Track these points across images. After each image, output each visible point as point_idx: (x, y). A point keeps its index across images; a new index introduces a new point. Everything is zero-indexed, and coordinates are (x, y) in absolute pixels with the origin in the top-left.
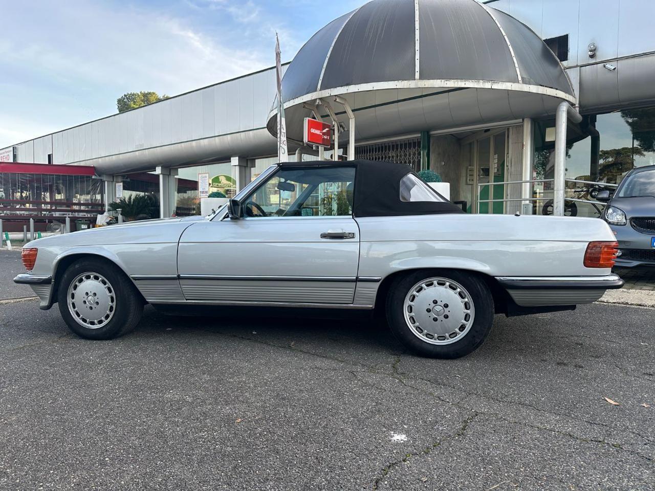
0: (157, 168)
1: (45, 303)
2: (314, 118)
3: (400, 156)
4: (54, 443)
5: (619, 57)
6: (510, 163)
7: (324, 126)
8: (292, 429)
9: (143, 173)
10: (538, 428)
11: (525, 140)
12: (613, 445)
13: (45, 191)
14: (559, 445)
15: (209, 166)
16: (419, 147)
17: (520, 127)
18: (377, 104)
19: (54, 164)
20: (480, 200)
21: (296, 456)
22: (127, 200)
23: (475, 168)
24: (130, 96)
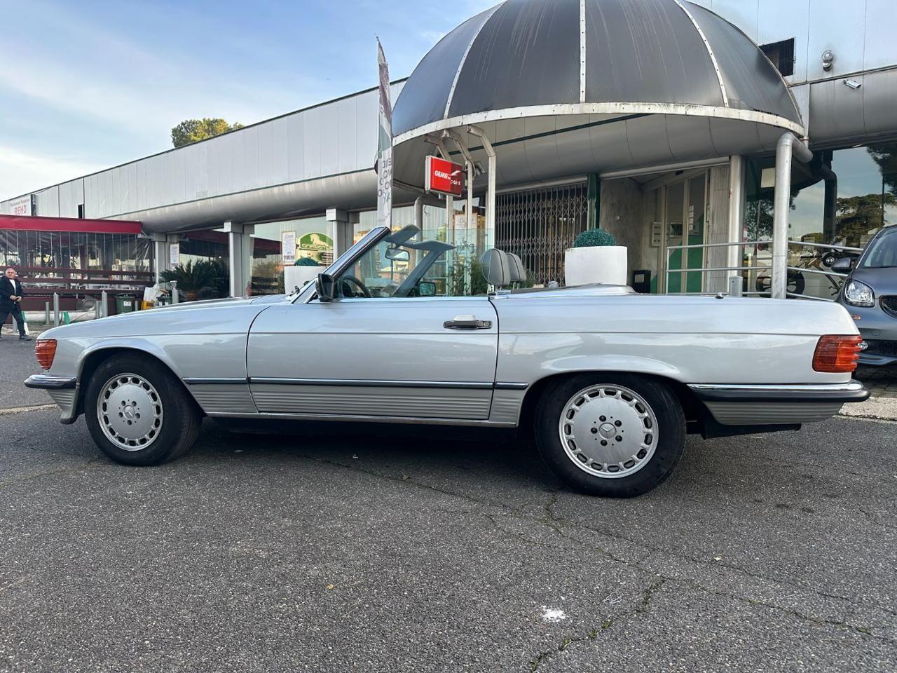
0: (225, 224)
1: (66, 415)
2: (439, 156)
3: (559, 208)
4: (76, 618)
5: (865, 70)
6: (711, 219)
7: (454, 167)
8: (404, 601)
9: (208, 231)
10: (750, 602)
11: (732, 185)
12: (857, 629)
13: (75, 254)
14: (781, 628)
15: (297, 221)
16: (585, 194)
17: (726, 169)
18: (526, 136)
19: (86, 218)
20: (670, 269)
21: (410, 641)
22: (185, 268)
23: (663, 224)
24: (189, 125)
